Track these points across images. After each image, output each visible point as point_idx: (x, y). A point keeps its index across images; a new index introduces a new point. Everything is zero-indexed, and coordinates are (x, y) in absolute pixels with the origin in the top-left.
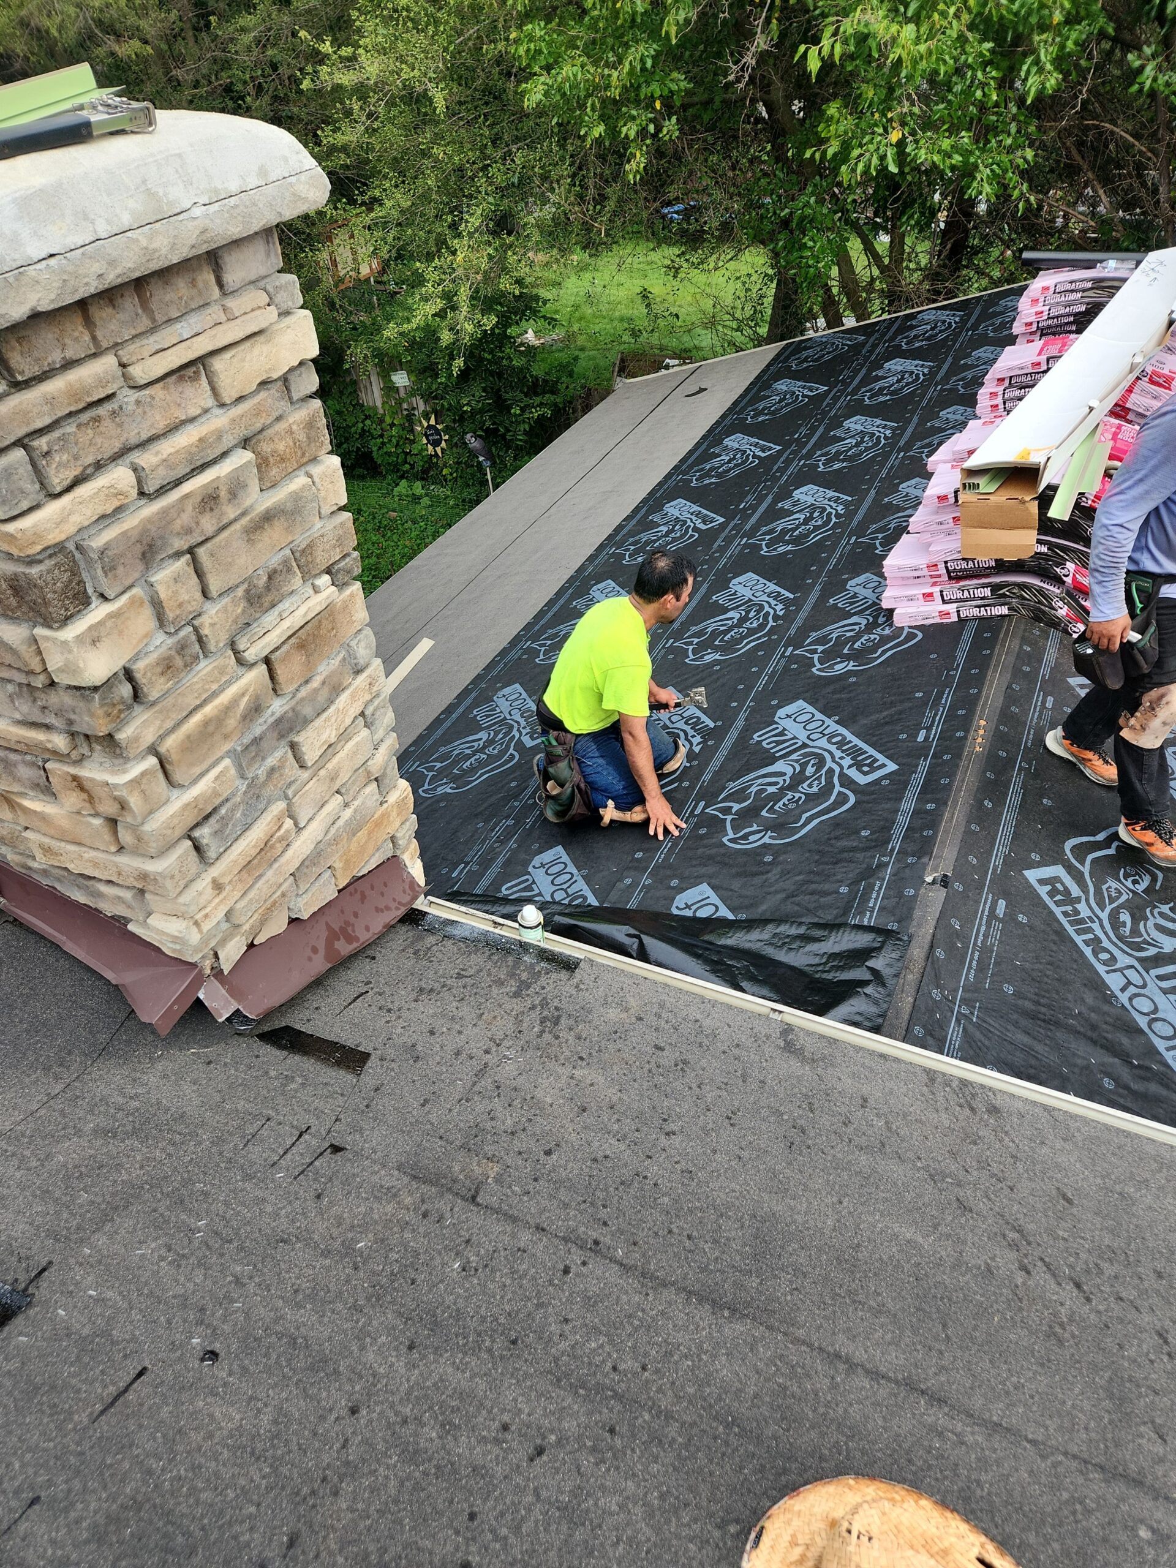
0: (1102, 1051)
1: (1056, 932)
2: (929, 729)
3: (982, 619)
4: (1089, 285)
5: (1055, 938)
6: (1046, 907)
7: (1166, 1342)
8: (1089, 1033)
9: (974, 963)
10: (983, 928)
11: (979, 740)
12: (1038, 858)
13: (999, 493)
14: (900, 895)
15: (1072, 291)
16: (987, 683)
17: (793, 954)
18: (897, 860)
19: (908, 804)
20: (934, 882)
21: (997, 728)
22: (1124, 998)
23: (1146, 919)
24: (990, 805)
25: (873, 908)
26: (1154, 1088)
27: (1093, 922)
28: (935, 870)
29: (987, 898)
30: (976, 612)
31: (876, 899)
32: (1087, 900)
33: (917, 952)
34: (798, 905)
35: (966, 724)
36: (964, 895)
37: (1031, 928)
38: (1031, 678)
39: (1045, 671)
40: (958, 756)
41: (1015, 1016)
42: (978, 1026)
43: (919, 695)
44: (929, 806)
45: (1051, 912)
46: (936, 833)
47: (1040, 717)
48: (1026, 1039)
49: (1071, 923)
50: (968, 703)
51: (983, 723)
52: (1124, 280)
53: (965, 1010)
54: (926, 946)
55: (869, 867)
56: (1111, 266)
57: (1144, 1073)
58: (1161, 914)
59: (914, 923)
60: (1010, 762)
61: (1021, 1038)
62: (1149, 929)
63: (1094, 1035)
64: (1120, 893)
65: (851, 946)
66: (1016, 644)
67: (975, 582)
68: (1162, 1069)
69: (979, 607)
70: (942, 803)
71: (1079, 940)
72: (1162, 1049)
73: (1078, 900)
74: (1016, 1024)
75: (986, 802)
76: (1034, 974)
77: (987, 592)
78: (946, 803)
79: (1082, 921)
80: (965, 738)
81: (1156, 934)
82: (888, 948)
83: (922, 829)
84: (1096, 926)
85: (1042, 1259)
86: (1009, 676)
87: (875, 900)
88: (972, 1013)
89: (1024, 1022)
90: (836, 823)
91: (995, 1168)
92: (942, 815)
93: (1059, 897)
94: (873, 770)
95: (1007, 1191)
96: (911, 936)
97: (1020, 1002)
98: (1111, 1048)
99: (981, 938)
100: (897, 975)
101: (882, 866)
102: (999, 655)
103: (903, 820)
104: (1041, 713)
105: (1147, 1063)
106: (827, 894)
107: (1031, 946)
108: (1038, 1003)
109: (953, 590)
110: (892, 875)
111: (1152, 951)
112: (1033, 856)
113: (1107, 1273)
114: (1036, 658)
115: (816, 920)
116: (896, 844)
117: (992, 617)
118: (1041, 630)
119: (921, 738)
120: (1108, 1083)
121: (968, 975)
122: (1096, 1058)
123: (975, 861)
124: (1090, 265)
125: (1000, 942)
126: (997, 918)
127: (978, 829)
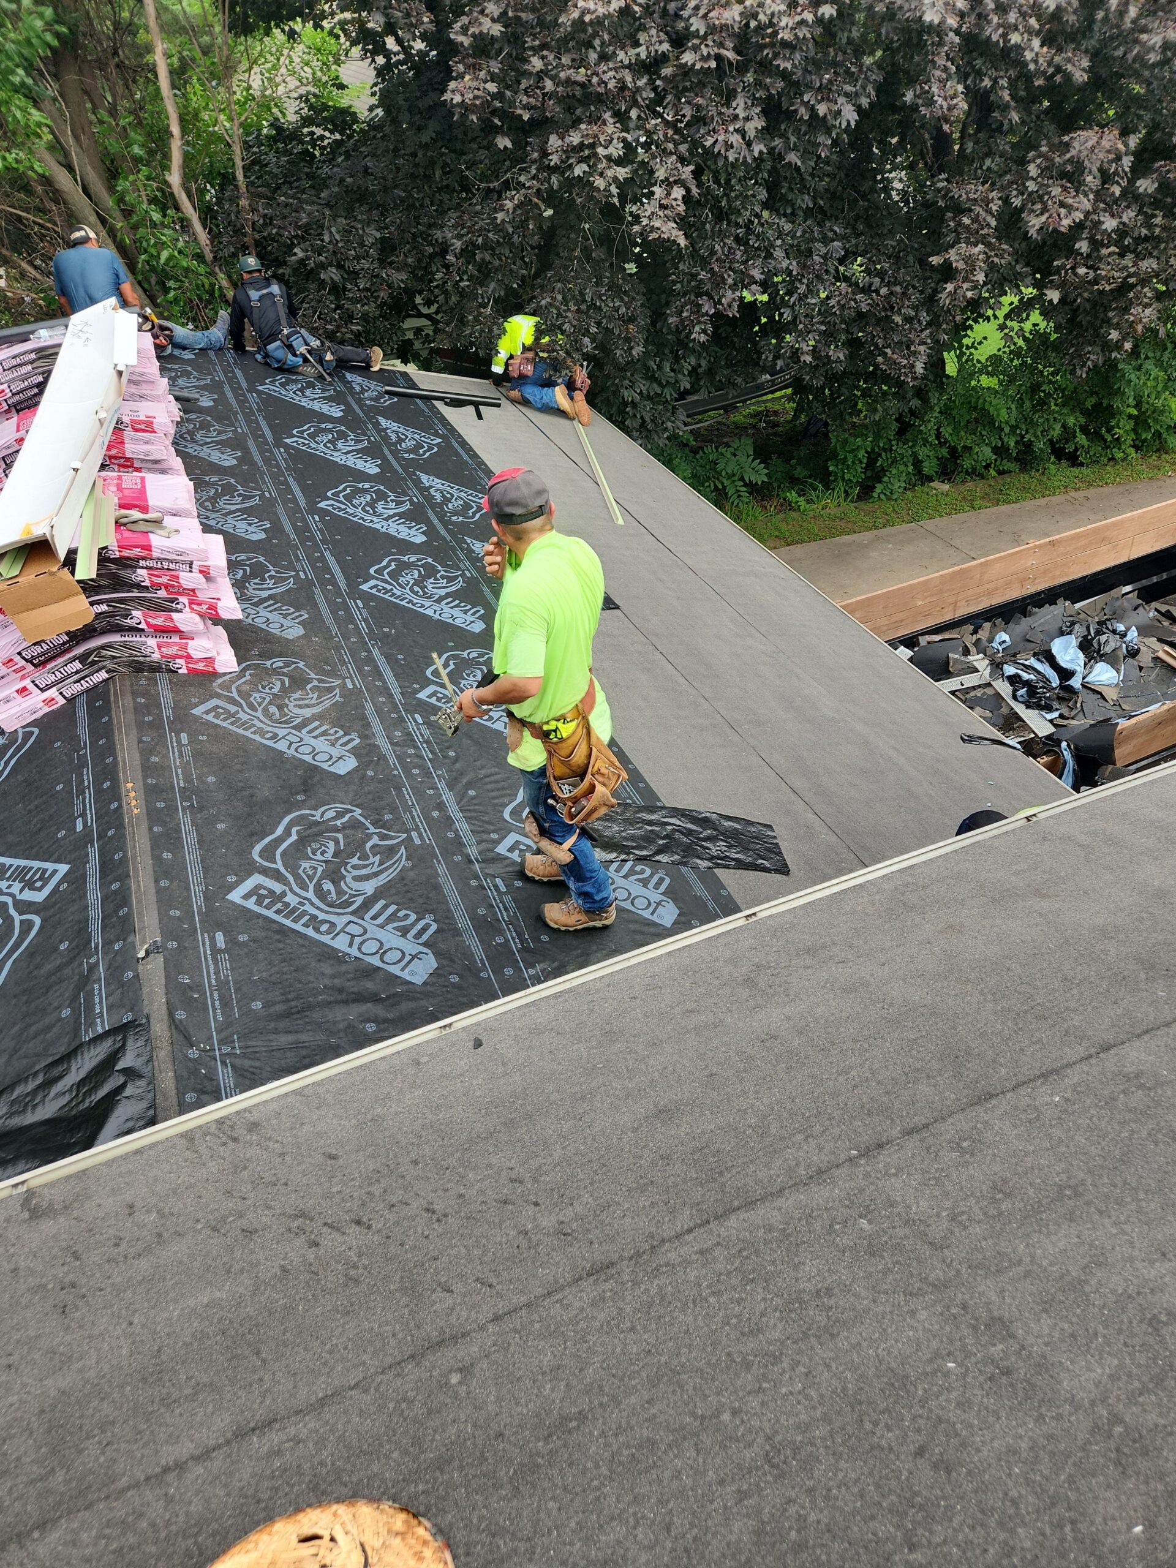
0: (355, 1005)
1: (277, 932)
2: (83, 815)
3: (88, 691)
4: (33, 356)
5: (278, 937)
6: (259, 916)
7: (433, 1212)
8: (339, 997)
9: (217, 1003)
10: (212, 967)
11: (134, 803)
12: (234, 878)
13: (25, 573)
14: (122, 985)
15: (20, 365)
16: (118, 747)
17: (39, 1109)
18: (105, 953)
19: (94, 895)
20: (148, 953)
21: (145, 784)
22: (354, 952)
23: (343, 877)
24: (170, 856)
25: (101, 1012)
26: (405, 1006)
27: (303, 904)
28: (144, 942)
29: (203, 939)
30: (77, 688)
31: (101, 1002)
32: (291, 890)
33: (160, 1028)
34: (25, 1057)
35: (115, 793)
36: (181, 949)
37: (254, 941)
38: (157, 725)
39: (167, 713)
40: (121, 826)
41: (272, 1025)
42: (244, 1055)
43: (59, 787)
44: (114, 887)
45: (266, 918)
46: (130, 908)
47: (181, 755)
48: (290, 1038)
49: (286, 917)
50: (108, 773)
51: (130, 785)
52: (59, 346)
53: (226, 1049)
54: (166, 1017)
55: (81, 975)
56: (44, 335)
57: (393, 1000)
58: (353, 867)
59: (146, 1002)
60: (172, 809)
61: (284, 1040)
62: (350, 884)
63: (344, 997)
64: (315, 869)
65: (94, 1062)
66: (129, 701)
67: (61, 660)
68: (405, 987)
69: (78, 681)
70: (124, 878)
71: (298, 927)
72: (398, 973)
73: (284, 894)
74: (276, 1031)
75: (165, 856)
76: (273, 978)
77: (77, 665)
78: (128, 876)
79: (295, 910)
80: (120, 807)
81: (356, 885)
82: (130, 1042)
83: (116, 911)
84: (308, 907)
85: (325, 1224)
86: (135, 732)
87: (100, 1004)
88: (234, 1048)
89: (282, 1025)
90: (30, 953)
91: (268, 1177)
92: (129, 888)
93: (267, 901)
94: (45, 881)
95: (282, 1189)
96: (148, 1017)
97: (272, 1010)
98: (359, 998)
99: (213, 977)
100: (150, 1060)
101: (93, 968)
102: (118, 717)
103: (95, 914)
104: (181, 753)
105: (392, 991)
106: (49, 1028)
107: (260, 957)
108: (288, 1001)
109: (45, 677)
110: (107, 970)
111: (359, 900)
112: (229, 879)
113: (377, 1193)
114: (154, 704)
115: (50, 1060)
116: (97, 938)
117: (96, 686)
118: (148, 679)
119: (79, 827)
120: (370, 1027)
121: (215, 1016)
122: (352, 1013)
123: (178, 913)
124: (24, 338)
125: (232, 969)
126: (221, 951)
127: (167, 883)
